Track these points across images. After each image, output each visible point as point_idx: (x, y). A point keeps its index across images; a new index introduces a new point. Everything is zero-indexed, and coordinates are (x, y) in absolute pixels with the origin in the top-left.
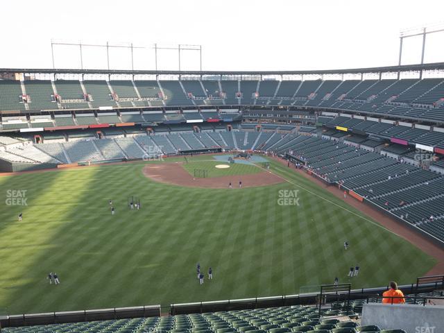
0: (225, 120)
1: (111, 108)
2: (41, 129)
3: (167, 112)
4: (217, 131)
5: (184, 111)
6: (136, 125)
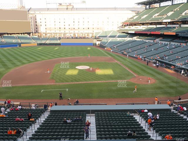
6: (176, 34)
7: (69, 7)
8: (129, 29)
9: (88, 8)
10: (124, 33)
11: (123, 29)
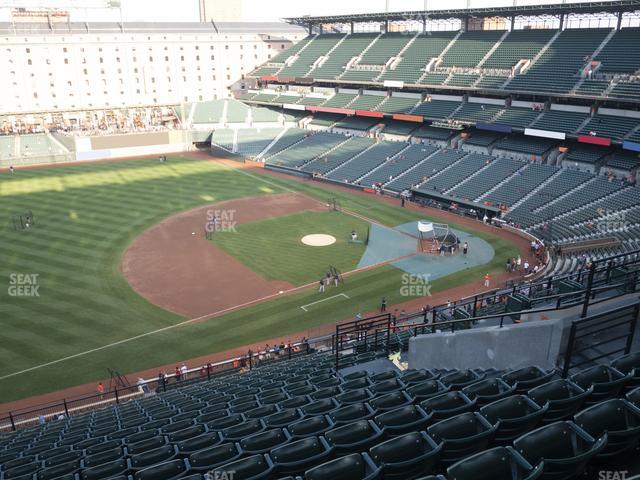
0: (627, 146)
1: (400, 84)
2: (302, 108)
3: (515, 103)
4: (603, 170)
5: (554, 107)
6: (425, 121)
7: (54, 20)
8: (278, 93)
9: (128, 25)
10: (263, 106)
11: (257, 92)
